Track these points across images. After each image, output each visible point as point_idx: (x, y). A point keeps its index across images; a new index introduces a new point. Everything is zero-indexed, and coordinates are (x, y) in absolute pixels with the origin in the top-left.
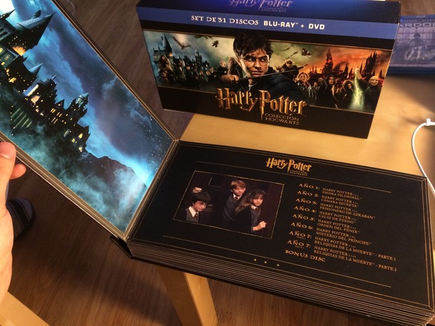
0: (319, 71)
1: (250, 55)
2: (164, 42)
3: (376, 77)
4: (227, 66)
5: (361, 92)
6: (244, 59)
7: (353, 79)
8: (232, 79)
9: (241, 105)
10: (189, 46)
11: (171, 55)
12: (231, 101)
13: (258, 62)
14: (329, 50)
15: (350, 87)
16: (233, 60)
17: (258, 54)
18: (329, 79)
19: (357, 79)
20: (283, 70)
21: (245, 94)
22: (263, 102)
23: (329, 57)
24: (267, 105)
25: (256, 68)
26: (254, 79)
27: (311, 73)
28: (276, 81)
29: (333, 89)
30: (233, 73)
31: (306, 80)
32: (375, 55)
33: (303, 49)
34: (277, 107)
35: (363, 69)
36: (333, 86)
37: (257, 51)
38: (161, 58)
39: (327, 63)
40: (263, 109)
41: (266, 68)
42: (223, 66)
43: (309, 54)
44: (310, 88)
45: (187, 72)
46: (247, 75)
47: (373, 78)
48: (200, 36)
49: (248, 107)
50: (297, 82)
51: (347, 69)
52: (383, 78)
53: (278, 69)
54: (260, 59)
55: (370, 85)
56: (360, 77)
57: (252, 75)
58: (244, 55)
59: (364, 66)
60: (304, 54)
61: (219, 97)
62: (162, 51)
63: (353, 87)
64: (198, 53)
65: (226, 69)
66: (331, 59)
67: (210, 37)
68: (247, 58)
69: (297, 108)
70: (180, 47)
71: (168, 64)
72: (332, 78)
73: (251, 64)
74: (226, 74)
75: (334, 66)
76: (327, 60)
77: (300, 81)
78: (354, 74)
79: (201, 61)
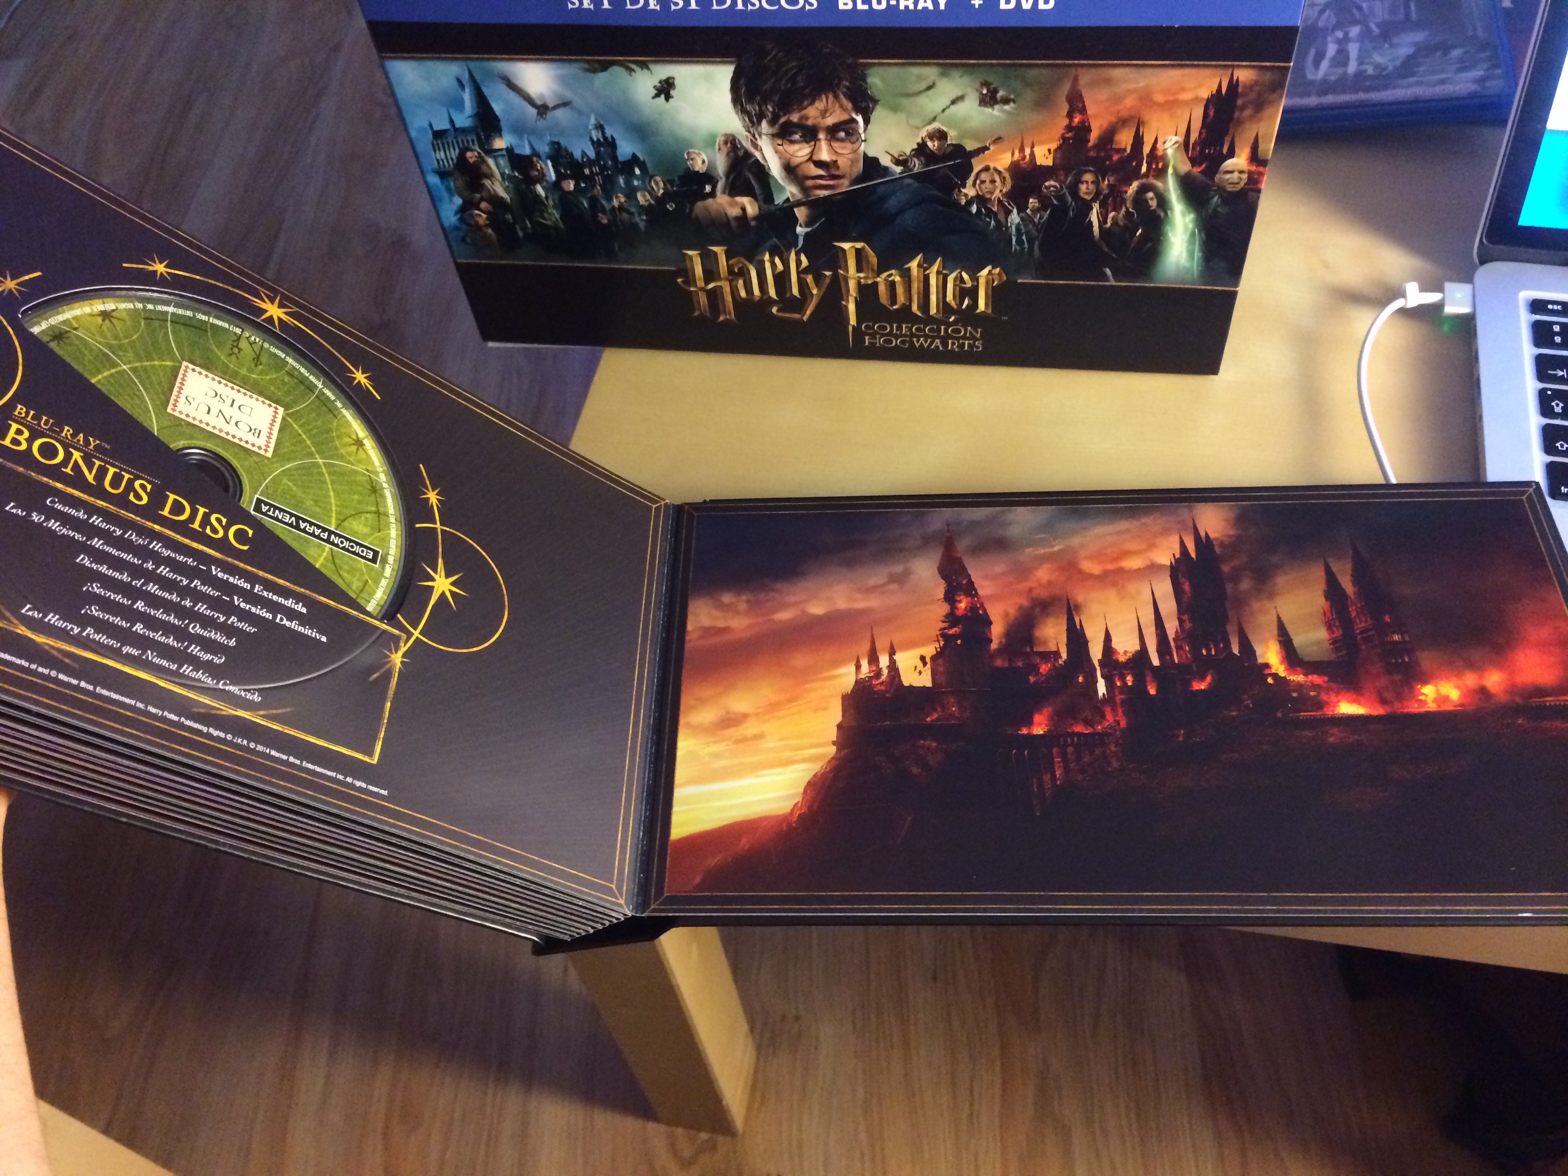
0: (1043, 156)
1: (795, 118)
2: (467, 96)
3: (1239, 162)
4: (712, 166)
5: (1191, 217)
6: (774, 136)
7: (1161, 173)
8: (734, 212)
9: (772, 302)
10: (565, 104)
11: (500, 144)
12: (734, 291)
13: (824, 145)
14: (1076, 80)
15: (1153, 204)
16: (732, 142)
17: (824, 113)
18: (1078, 181)
19: (1176, 173)
20: (917, 166)
21: (786, 263)
22: (852, 284)
23: (1076, 103)
24: (867, 292)
25: (820, 164)
26: (814, 205)
27: (1015, 169)
28: (892, 204)
29: (1094, 217)
30: (736, 188)
31: (999, 191)
32: (1233, 85)
33: (986, 84)
34: (901, 298)
35: (1194, 136)
36: (1096, 207)
37: (820, 105)
38: (462, 157)
39: (1069, 128)
40: (852, 307)
41: (853, 162)
42: (699, 166)
43: (1006, 101)
44: (1015, 218)
45: (566, 202)
46: (790, 191)
47: (1229, 164)
48: (604, 66)
49: (798, 305)
50: (969, 203)
51: (1138, 141)
52: (1263, 163)
53: (897, 162)
54: (832, 131)
55: (1221, 190)
56: (1185, 167)
57: (805, 190)
58: (772, 123)
59: (1196, 125)
60: (989, 99)
61: (690, 279)
62: (463, 131)
63: (1163, 202)
64: (600, 127)
65: (708, 177)
66: (1083, 110)
67: (644, 65)
68: (784, 133)
69: (973, 293)
70: (534, 111)
71: (490, 176)
72: (1088, 177)
73: (800, 152)
74: (712, 194)
75: (1094, 136)
76: (1070, 115)
77: (981, 200)
78: (1164, 158)
79: (614, 158)
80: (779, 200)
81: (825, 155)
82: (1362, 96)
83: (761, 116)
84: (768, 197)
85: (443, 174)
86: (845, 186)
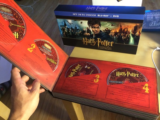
0: (118, 31)
2: (64, 22)
3: (138, 33)
4: (86, 30)
5: (133, 38)
6: (92, 28)
7: (130, 34)
8: (88, 35)
9: (91, 44)
10: (72, 24)
11: (66, 27)
12: (87, 42)
13: (96, 29)
14: (121, 24)
15: (129, 37)
16: (87, 28)
17: (96, 26)
18: (121, 34)
19: (131, 34)
20: (105, 31)
21: (92, 40)
22: (99, 42)
23: (121, 26)
24: (100, 43)
25: (96, 31)
26: (95, 34)
27: (115, 32)
28: (103, 35)
29: (123, 37)
30: (88, 32)
31: (113, 34)
32: (137, 25)
33: (112, 24)
34: (103, 44)
35: (133, 30)
36: (123, 36)
37: (96, 25)
38: (63, 28)
39: (120, 29)
40: (99, 45)
41: (99, 31)
42: (84, 30)
43: (114, 26)
44: (115, 37)
45: (72, 33)
46: (93, 33)
47: (137, 33)
48: (76, 20)
49: (93, 44)
50: (110, 35)
51: (127, 30)
52: (140, 33)
53: (103, 31)
54: (97, 27)
55: (136, 36)
56: (132, 33)
57: (94, 33)
58: (91, 26)
60: (112, 25)
61: (83, 41)
62: (63, 26)
63: (130, 36)
64: (75, 26)
65: (85, 31)
66: (122, 27)
67: (80, 20)
68: (92, 27)
69: (111, 44)
70: (69, 24)
71: (65, 30)
72: (122, 34)
73: (94, 29)
74: (86, 33)
75: (123, 30)
76: (120, 27)
77: (111, 35)
78: (130, 32)
79: (77, 29)
80: (92, 34)
81: (96, 30)
82: (155, 28)
83: (90, 26)
84: (91, 33)
85: (61, 29)
86: (98, 33)
